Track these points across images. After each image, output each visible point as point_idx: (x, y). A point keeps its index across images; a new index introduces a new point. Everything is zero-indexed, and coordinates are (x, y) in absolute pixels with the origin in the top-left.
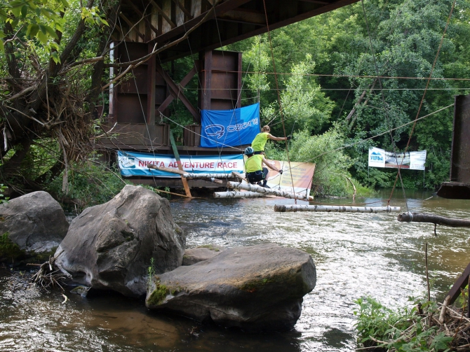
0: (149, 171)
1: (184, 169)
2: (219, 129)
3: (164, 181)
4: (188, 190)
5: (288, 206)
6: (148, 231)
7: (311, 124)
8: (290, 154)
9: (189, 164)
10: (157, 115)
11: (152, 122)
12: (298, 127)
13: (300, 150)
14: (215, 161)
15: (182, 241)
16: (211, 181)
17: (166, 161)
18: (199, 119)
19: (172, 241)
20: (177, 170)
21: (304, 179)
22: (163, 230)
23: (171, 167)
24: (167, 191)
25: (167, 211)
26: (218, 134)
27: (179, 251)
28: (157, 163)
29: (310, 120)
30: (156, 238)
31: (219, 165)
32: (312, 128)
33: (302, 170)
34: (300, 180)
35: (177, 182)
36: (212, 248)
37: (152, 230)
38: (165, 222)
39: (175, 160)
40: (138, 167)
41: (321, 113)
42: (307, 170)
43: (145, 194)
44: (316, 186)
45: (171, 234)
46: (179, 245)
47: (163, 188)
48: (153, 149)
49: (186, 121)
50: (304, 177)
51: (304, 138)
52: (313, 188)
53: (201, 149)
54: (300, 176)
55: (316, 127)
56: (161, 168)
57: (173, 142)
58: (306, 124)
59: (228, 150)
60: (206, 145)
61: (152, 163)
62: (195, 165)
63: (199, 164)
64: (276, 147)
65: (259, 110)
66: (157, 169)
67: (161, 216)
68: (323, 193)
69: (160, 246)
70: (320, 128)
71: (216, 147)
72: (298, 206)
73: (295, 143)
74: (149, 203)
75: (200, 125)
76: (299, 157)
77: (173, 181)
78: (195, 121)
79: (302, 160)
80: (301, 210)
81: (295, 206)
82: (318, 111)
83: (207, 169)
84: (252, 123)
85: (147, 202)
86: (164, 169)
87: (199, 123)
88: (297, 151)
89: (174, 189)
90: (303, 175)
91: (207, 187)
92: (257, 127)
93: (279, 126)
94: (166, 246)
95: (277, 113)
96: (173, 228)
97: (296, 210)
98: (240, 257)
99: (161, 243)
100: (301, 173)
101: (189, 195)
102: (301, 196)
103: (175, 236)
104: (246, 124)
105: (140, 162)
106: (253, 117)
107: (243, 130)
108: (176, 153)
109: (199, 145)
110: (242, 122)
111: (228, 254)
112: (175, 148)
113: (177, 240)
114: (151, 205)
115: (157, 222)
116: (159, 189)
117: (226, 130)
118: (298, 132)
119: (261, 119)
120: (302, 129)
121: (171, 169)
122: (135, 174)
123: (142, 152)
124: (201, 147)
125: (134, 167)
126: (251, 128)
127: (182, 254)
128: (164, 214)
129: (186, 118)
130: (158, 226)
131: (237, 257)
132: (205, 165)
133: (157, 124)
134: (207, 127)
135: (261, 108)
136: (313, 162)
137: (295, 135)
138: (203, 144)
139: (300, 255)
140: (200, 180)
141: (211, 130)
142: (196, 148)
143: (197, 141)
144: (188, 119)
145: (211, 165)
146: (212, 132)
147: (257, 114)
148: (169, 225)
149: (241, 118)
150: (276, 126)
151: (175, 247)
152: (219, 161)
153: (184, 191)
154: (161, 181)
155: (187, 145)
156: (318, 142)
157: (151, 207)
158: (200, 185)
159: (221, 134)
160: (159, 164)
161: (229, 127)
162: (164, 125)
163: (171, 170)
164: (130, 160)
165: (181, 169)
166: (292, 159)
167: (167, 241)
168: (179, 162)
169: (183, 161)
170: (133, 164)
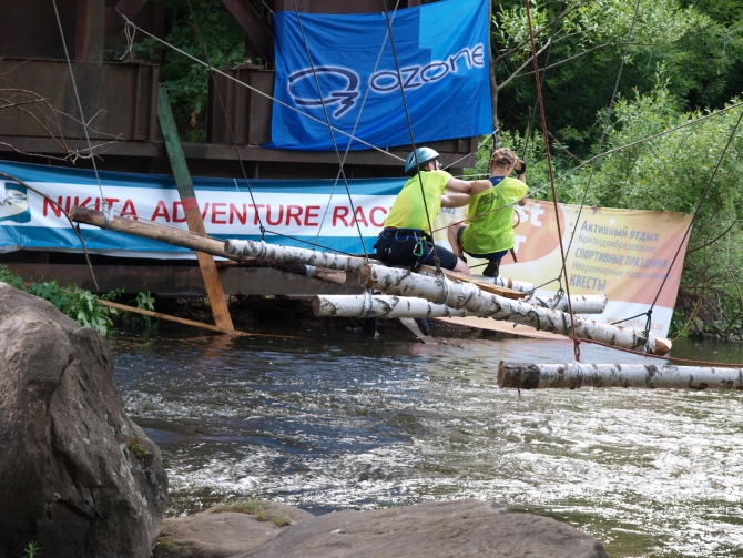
0: (77, 231)
1: (209, 227)
2: (341, 83)
3: (133, 271)
4: (220, 307)
5: (548, 367)
6: (23, 446)
7: (685, 67)
8: (601, 179)
9: (227, 209)
10: (114, 29)
11: (95, 56)
12: (635, 80)
13: (640, 165)
14: (323, 199)
15: (153, 486)
16: (303, 272)
17: (145, 198)
18: (265, 47)
19: (112, 485)
20: (181, 230)
21: (652, 270)
22: (80, 444)
23: (160, 220)
24: (145, 307)
25: (96, 375)
26: (335, 101)
27: (138, 524)
28: (110, 202)
29: (682, 55)
30: (52, 471)
31: (338, 214)
32: (688, 84)
33: (645, 237)
34: (637, 276)
35: (183, 274)
36: (263, 514)
37: (35, 441)
38: (86, 414)
39: (175, 195)
40: (39, 219)
41: (718, 29)
42: (662, 240)
43: (17, 313)
44: (695, 298)
45: (109, 460)
46: (139, 500)
47: (129, 299)
48: (92, 150)
49: (227, 53)
50: (649, 263)
51: (656, 119)
52: (684, 304)
53: (271, 156)
54: (635, 261)
55: (705, 83)
56: (119, 224)
57: (169, 129)
58: (662, 68)
59: (371, 160)
60: (290, 141)
61: (91, 206)
62: (251, 212)
63: (263, 212)
64: (554, 152)
65: (486, 15)
66: (106, 226)
67: (73, 394)
68: (719, 324)
69: (67, 504)
70: (721, 86)
71: (329, 151)
72: (585, 367)
73: (623, 140)
74: (27, 345)
75: (272, 66)
76: (635, 192)
77: (167, 271)
78: (251, 51)
79: (646, 202)
80: (597, 381)
81: (573, 367)
82: (704, 21)
83: (293, 229)
84: (461, 61)
85: (19, 342)
86: (134, 227)
87: (269, 59)
88: (626, 167)
89: (172, 300)
90: (647, 255)
91: (291, 295)
92: (479, 79)
93: (567, 75)
94: (90, 500)
95: (555, 27)
96: (118, 437)
97: (577, 382)
98: (347, 545)
99: (72, 491)
100: (642, 249)
101: (225, 323)
102: (628, 333)
103: (126, 468)
104: (440, 67)
105: (47, 200)
106: (465, 41)
107: (429, 88)
108: (180, 169)
109: (267, 142)
110: (425, 56)
111: (308, 536)
112: (175, 149)
113: (132, 481)
114: (34, 351)
115: (56, 415)
116: (117, 300)
117: (364, 87)
118: (630, 98)
119: (496, 46)
120: (647, 89)
121: (161, 227)
122: (27, 242)
123: (54, 162)
124: (273, 148)
125: (25, 216)
126: (456, 80)
127: (152, 535)
128: (87, 384)
129: (225, 42)
130: (60, 428)
131: (339, 545)
132: (288, 216)
133: (111, 60)
134: (294, 75)
135: (495, 9)
136: (685, 209)
137: (623, 109)
138: (281, 137)
139: (560, 543)
140: (268, 271)
141: (308, 87)
142: (254, 153)
143: (256, 125)
144: (234, 45)
145: (307, 216)
146: (314, 94)
147: (482, 27)
148: (103, 425)
149: (423, 43)
150: (556, 73)
151: (125, 507)
152: (339, 198)
153: (208, 309)
154: (122, 270)
155: (220, 140)
156: (703, 135)
157: (35, 358)
158: (267, 286)
159: (348, 102)
160: (118, 207)
161: (377, 75)
162: (135, 66)
163: (157, 232)
164: (11, 193)
165: (198, 228)
166: (609, 199)
167: (92, 486)
168: (190, 204)
169: (205, 198)
170: (22, 206)
